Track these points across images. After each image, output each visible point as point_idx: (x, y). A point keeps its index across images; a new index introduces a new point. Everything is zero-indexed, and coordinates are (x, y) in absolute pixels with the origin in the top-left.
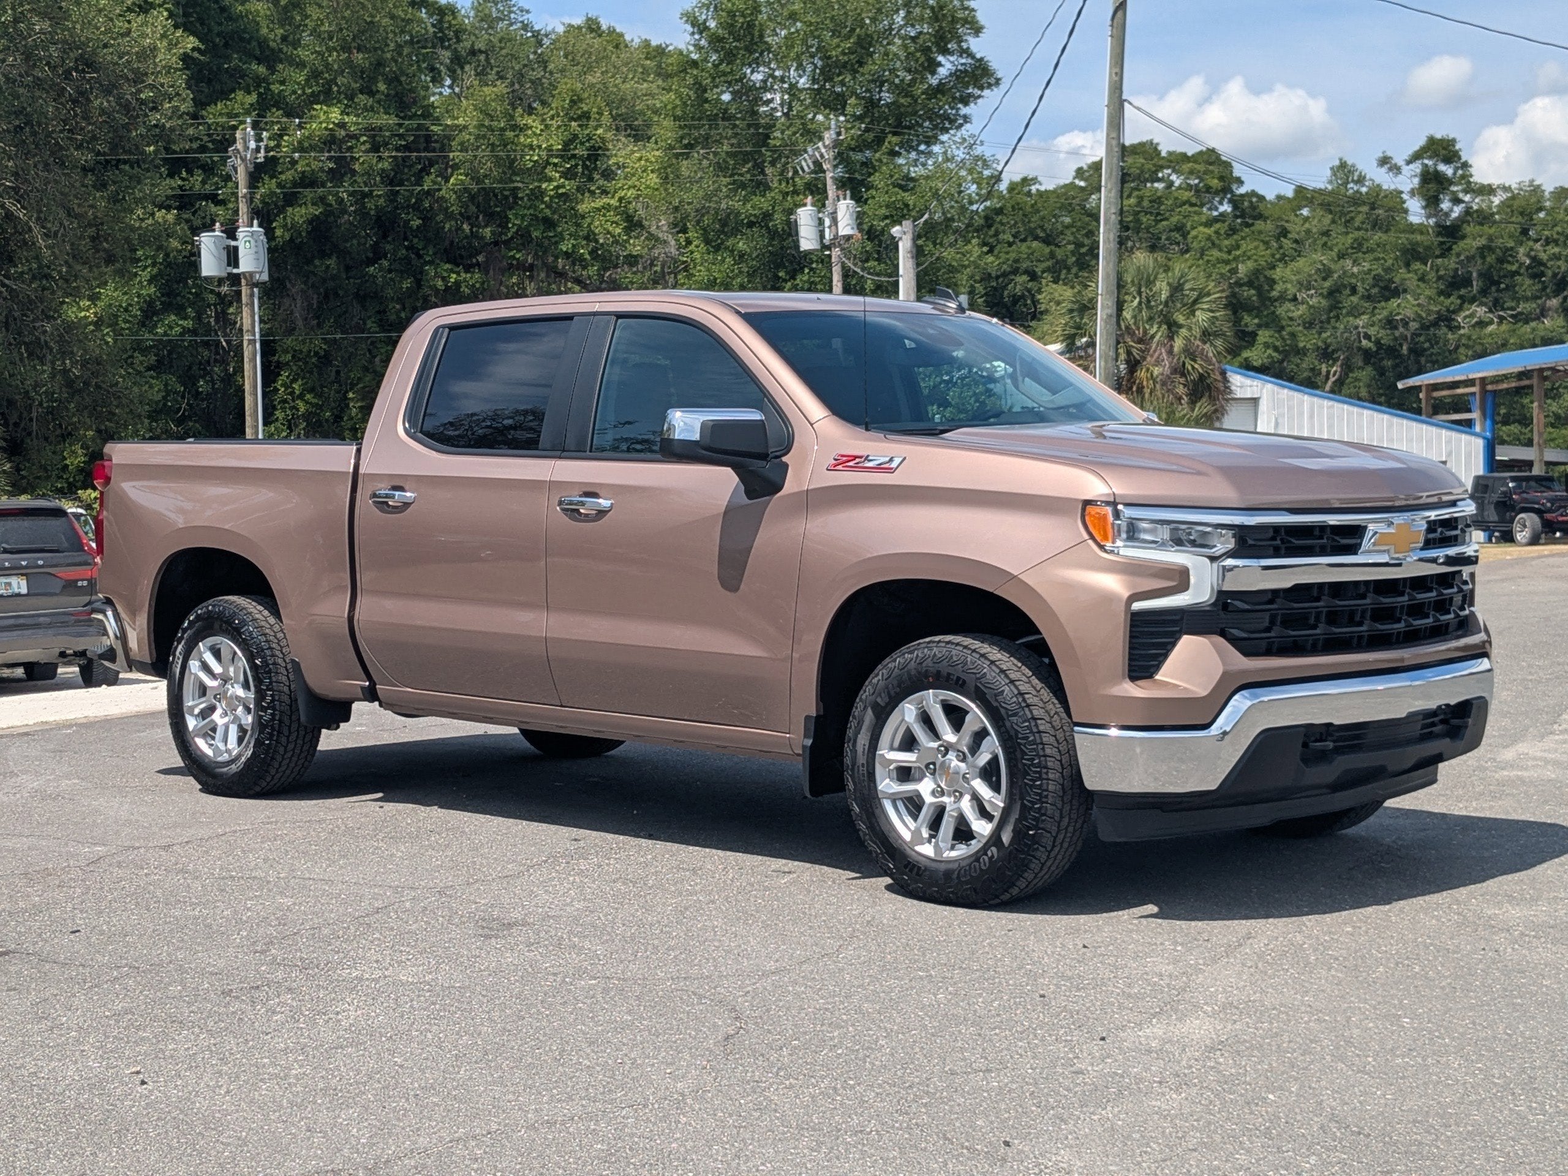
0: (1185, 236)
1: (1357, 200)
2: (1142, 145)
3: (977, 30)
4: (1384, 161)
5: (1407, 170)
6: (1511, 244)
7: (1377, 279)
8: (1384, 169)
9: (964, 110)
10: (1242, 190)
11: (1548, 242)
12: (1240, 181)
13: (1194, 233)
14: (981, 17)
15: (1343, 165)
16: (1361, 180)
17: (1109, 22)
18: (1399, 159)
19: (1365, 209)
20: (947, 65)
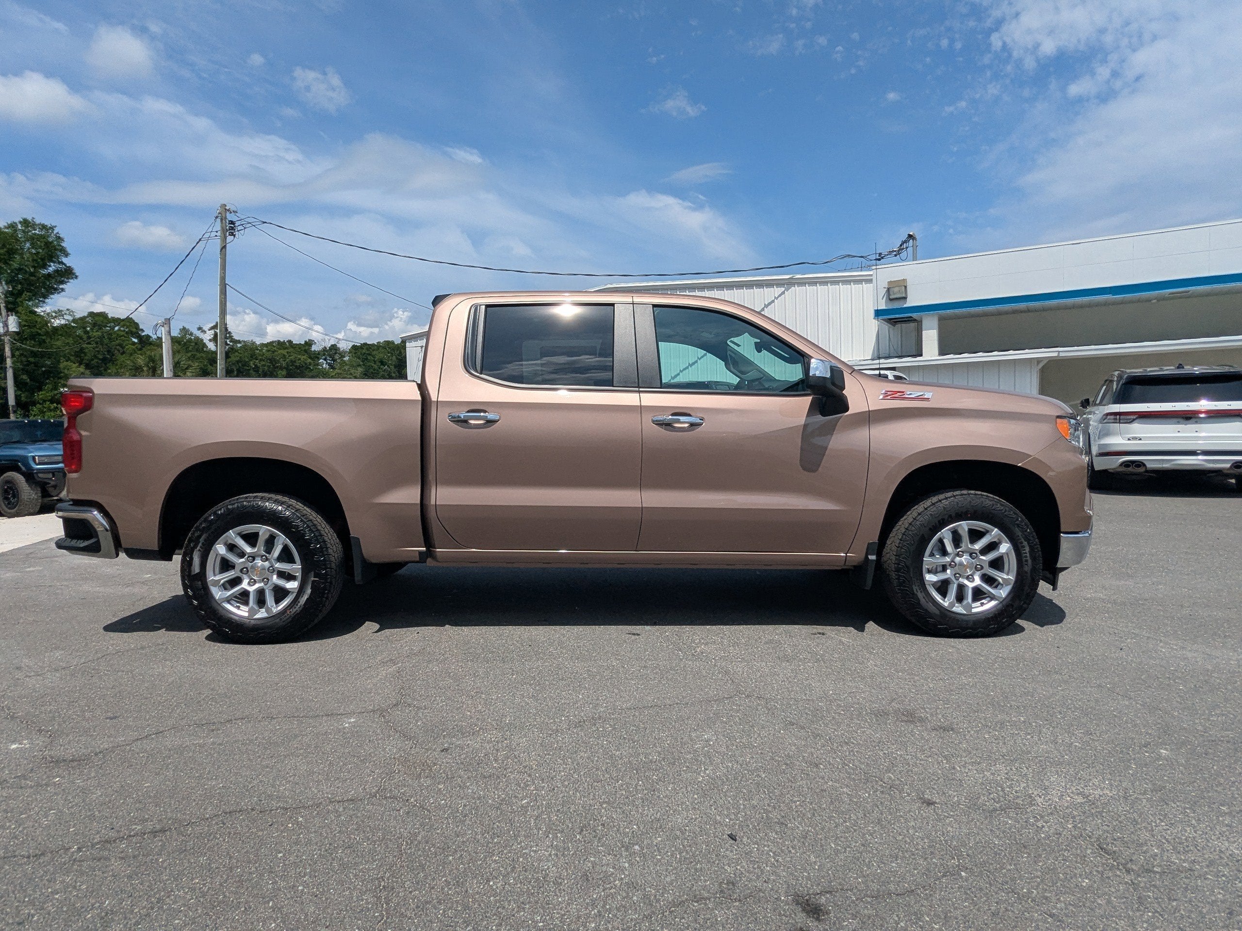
0: (123, 348)
1: (190, 341)
2: (101, 313)
3: (67, 255)
4: (200, 329)
5: (208, 332)
6: (247, 360)
7: (201, 368)
8: (200, 331)
9: (61, 286)
10: (143, 334)
11: (261, 360)
12: (143, 330)
13: (127, 347)
14: (69, 250)
15: (184, 328)
16: (191, 334)
17: (219, 252)
18: (206, 328)
19: (193, 344)
20: (52, 268)
